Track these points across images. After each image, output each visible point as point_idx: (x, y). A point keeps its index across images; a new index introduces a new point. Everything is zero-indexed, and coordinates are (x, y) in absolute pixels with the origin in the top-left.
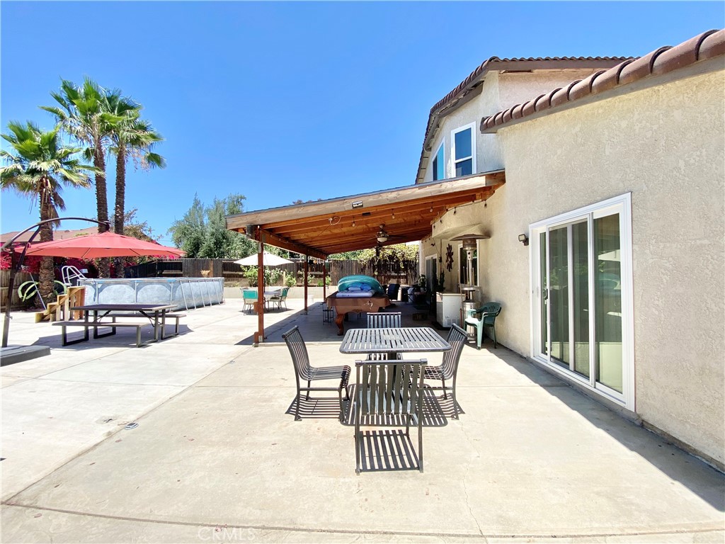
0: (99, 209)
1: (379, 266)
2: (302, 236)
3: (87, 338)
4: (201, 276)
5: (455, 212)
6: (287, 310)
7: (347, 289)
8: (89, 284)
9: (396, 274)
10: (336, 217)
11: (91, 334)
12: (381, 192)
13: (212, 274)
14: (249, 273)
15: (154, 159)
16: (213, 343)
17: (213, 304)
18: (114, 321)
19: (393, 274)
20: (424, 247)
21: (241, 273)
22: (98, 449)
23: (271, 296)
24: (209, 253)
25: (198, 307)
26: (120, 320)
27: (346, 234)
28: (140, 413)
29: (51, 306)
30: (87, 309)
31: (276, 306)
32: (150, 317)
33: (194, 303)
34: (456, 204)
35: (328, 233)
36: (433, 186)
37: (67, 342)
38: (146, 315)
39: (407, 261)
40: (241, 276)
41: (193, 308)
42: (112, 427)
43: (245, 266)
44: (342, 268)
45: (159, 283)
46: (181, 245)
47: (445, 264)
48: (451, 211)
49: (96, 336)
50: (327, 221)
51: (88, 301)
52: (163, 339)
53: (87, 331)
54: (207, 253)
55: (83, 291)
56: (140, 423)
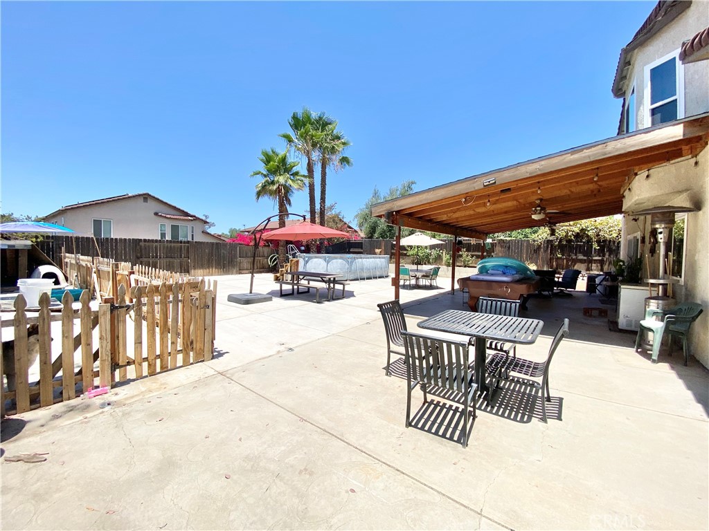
0: (311, 205)
1: (561, 247)
2: (444, 218)
3: (293, 294)
4: (375, 254)
5: (648, 176)
6: (437, 288)
7: (487, 272)
8: (301, 257)
9: (585, 258)
10: (468, 197)
11: (296, 291)
12: (519, 164)
13: (383, 252)
14: (410, 253)
15: (344, 160)
16: (363, 307)
17: (379, 278)
18: (309, 284)
19: (581, 257)
20: (626, 223)
21: (405, 252)
22: (270, 358)
23: (422, 274)
24: (383, 235)
25: (368, 279)
26: (313, 284)
27: (495, 212)
28: (298, 344)
29: (282, 271)
30: (299, 274)
31: (428, 284)
32: (326, 283)
33: (365, 275)
34: (650, 165)
35: (472, 212)
36: (593, 149)
37: (283, 295)
38: (323, 281)
39: (605, 241)
40: (405, 255)
41: (364, 279)
42: (282, 348)
43: (408, 246)
44: (509, 248)
45: (341, 258)
46: (363, 229)
47: (648, 246)
48: (643, 174)
49: (298, 293)
50: (460, 203)
51: (301, 269)
52: (334, 300)
53: (293, 289)
54: (381, 234)
55: (298, 262)
56: (296, 350)
